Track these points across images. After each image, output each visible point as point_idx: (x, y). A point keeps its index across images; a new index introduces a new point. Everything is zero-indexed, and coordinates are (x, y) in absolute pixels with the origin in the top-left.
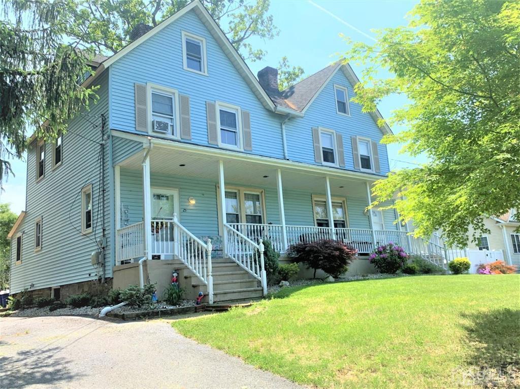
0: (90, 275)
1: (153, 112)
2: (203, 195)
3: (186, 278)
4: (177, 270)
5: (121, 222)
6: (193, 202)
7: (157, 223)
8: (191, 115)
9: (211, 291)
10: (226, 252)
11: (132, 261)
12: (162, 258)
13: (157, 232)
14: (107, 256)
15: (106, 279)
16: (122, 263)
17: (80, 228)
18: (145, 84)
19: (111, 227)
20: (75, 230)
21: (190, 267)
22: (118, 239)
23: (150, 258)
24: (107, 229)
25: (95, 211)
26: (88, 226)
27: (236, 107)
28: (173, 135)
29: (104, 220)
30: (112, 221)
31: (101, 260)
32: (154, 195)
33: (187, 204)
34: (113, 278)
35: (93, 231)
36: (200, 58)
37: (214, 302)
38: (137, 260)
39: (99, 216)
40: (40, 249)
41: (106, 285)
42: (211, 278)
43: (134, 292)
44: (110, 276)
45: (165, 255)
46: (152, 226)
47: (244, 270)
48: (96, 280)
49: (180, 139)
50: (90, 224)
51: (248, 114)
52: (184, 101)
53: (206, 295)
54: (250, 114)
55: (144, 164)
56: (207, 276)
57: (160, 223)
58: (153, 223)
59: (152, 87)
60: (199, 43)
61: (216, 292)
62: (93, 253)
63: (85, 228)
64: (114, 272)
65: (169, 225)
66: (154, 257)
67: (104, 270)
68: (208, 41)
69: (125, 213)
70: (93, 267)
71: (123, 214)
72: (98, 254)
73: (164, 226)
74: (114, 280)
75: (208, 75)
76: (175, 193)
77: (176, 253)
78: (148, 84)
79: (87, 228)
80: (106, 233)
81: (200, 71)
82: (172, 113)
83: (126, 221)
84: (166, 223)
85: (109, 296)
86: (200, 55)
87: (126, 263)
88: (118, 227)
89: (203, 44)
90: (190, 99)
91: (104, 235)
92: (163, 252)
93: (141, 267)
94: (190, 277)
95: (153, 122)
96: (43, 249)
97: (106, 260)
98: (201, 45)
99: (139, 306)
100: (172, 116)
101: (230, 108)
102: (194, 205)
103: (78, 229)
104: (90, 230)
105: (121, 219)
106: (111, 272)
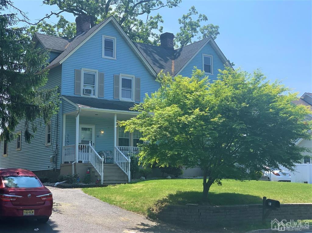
0: (49, 167)
1: (84, 83)
2: (109, 128)
3: (93, 172)
4: (89, 168)
5: (65, 143)
6: (103, 132)
7: (81, 146)
8: (105, 83)
9: (102, 179)
10: (115, 161)
11: (70, 162)
12: (83, 162)
13: (81, 150)
14: (58, 159)
15: (57, 170)
16: (65, 163)
17: (44, 142)
18: (80, 69)
19: (61, 144)
20: (41, 143)
21: (95, 167)
22: (63, 151)
23: (77, 162)
24: (58, 145)
25: (52, 135)
26: (49, 142)
27: (132, 76)
28: (94, 95)
29: (57, 140)
30: (61, 142)
31: (55, 160)
32: (82, 128)
33: (100, 133)
34: (60, 170)
35: (51, 145)
36: (112, 49)
37: (103, 184)
38: (72, 162)
39: (55, 138)
40: (20, 149)
41: (57, 172)
42: (103, 173)
43: (69, 177)
44: (59, 168)
45: (84, 161)
46: (79, 147)
47: (121, 170)
48: (52, 170)
49: (97, 97)
50: (50, 141)
51: (140, 79)
52: (101, 76)
53: (100, 180)
54: (141, 79)
55: (76, 118)
56: (101, 172)
57: (83, 146)
58: (80, 146)
59: (84, 70)
60: (112, 40)
61: (104, 179)
62: (51, 156)
63: (47, 142)
64: (61, 166)
65: (87, 147)
66: (79, 162)
67: (56, 166)
68: (118, 39)
69: (68, 138)
70: (51, 163)
71: (66, 139)
72: (54, 157)
73: (85, 147)
74: (61, 170)
75: (116, 59)
76: (93, 127)
77: (90, 160)
78: (82, 69)
79: (48, 143)
80: (58, 147)
81: (112, 57)
82: (94, 83)
83: (67, 142)
84: (86, 146)
85: (58, 178)
86: (112, 47)
87: (67, 163)
88: (64, 145)
89: (114, 41)
90: (105, 74)
91: (57, 148)
92: (83, 159)
93: (73, 166)
94: (95, 172)
95: (84, 89)
96: (22, 150)
97: (58, 161)
98: (113, 41)
99: (71, 183)
100: (94, 85)
101: (128, 77)
102: (103, 134)
103: (43, 142)
104: (50, 144)
105: (65, 141)
106: (59, 166)
